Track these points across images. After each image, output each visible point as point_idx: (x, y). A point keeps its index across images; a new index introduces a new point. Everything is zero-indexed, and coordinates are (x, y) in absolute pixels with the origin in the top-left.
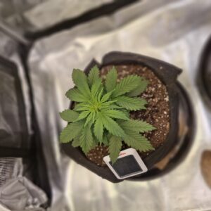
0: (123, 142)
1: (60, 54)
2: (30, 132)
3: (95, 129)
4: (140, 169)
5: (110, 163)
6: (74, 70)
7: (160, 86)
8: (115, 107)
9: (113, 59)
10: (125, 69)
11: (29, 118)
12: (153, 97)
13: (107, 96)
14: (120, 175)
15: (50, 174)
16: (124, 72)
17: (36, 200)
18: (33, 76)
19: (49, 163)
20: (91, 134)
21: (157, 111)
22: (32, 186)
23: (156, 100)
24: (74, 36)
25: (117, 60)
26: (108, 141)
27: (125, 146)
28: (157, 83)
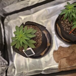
0: (28, 46)
1: (14, 20)
2: (4, 44)
3: (20, 42)
4: (33, 54)
5: (25, 51)
6: (16, 26)
7: (40, 32)
8: (26, 36)
9: (28, 23)
10: (31, 26)
11: (3, 40)
12: (38, 35)
13: (24, 34)
14: (28, 55)
15: (9, 57)
16: (31, 27)
17: (4, 64)
18: (5, 27)
19: (9, 53)
20: (19, 43)
21: (39, 38)
22: (3, 59)
23: (39, 35)
24: (19, 15)
25: (29, 24)
26: (24, 46)
27: (28, 47)
28: (39, 31)
